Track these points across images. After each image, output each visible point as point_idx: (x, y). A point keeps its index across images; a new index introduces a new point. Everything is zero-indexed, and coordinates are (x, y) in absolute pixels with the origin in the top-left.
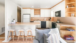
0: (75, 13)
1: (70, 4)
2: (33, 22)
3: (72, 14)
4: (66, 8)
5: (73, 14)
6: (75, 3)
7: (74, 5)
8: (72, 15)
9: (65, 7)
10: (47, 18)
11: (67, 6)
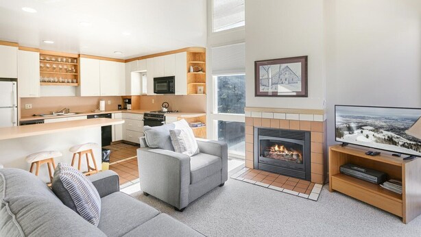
0: (205, 86)
1: (196, 64)
2: (41, 122)
3: (199, 88)
4: (189, 71)
5: (202, 88)
6: (205, 64)
7: (203, 67)
8: (200, 90)
9: (186, 71)
10: (109, 102)
11: (192, 70)
